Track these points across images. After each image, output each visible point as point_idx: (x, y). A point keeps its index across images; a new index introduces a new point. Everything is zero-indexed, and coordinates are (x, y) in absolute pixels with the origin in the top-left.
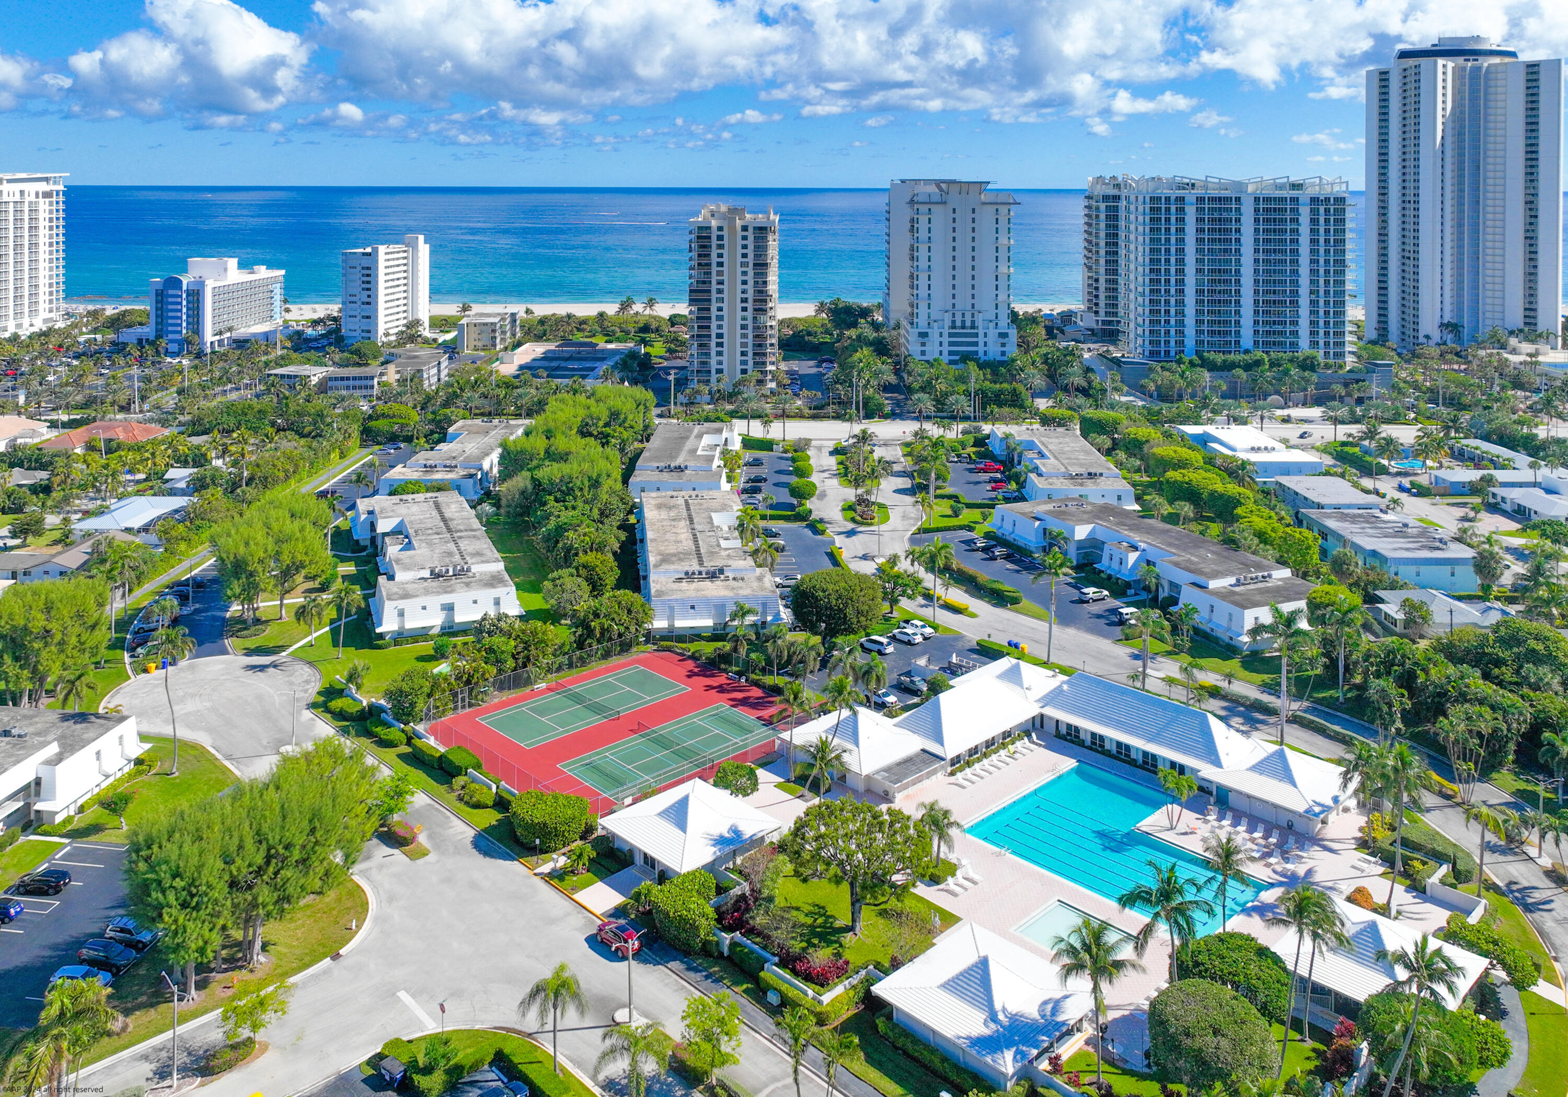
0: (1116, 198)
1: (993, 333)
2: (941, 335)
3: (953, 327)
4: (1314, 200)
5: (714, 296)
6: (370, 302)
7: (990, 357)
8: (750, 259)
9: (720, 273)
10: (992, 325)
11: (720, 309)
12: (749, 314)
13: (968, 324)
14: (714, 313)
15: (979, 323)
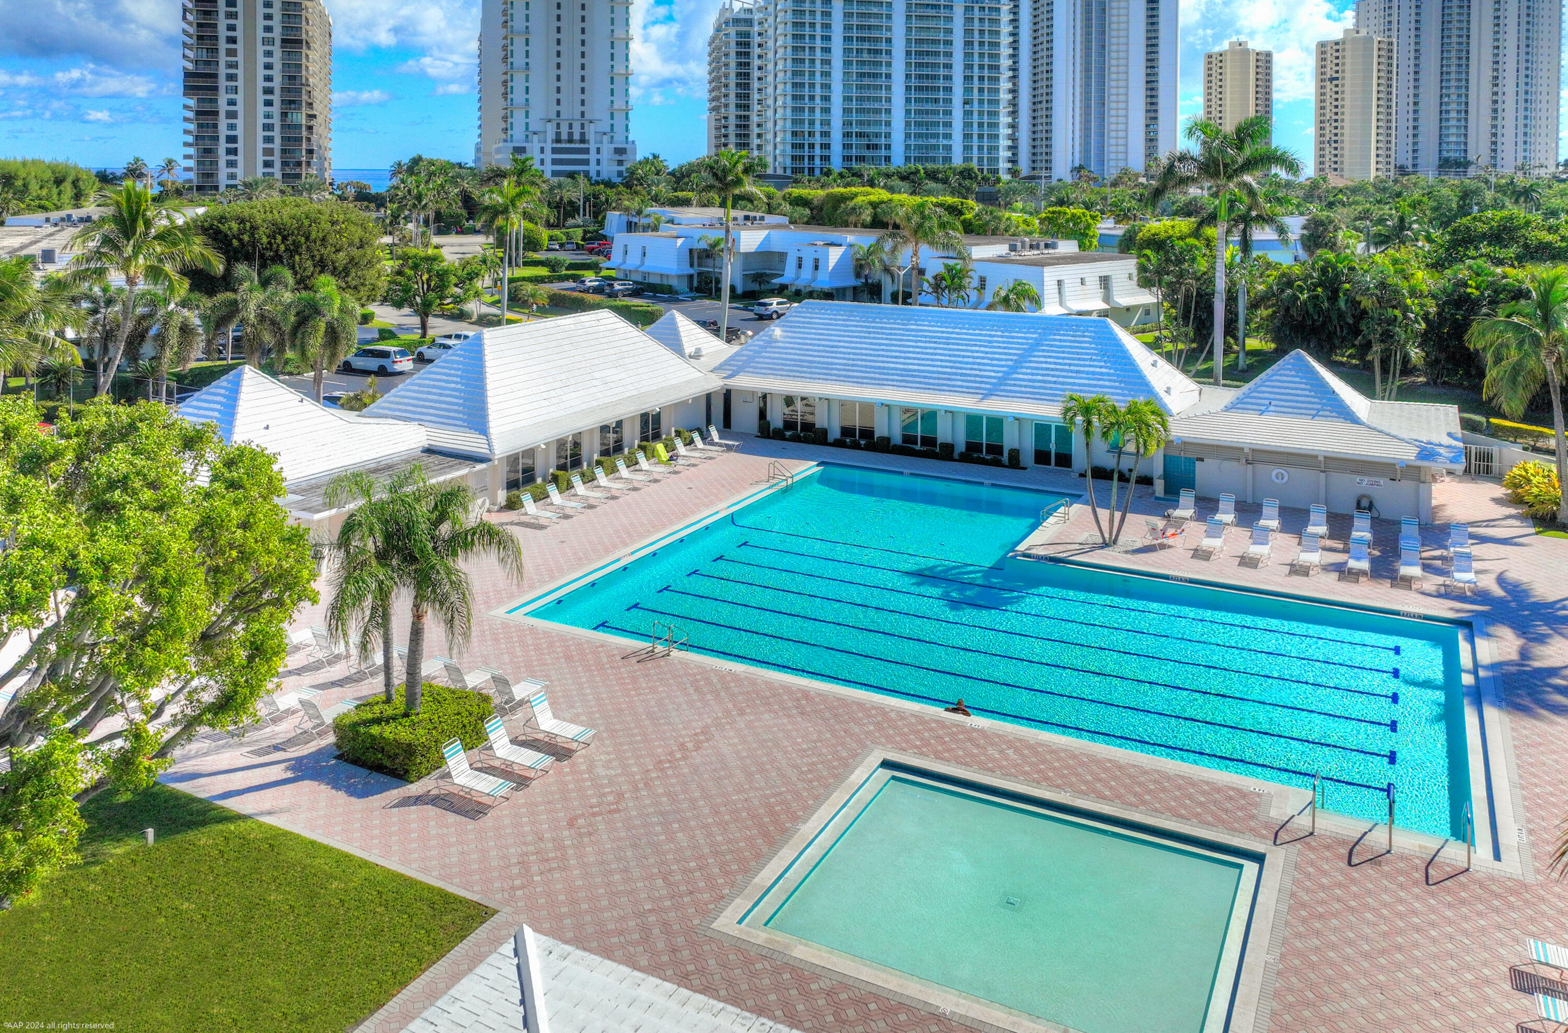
0: (748, 23)
1: (607, 149)
2: (542, 150)
3: (558, 140)
5: (223, 83)
7: (605, 176)
8: (277, 34)
9: (231, 53)
10: (606, 139)
11: (232, 103)
12: (276, 110)
13: (577, 136)
14: (223, 106)
15: (591, 136)
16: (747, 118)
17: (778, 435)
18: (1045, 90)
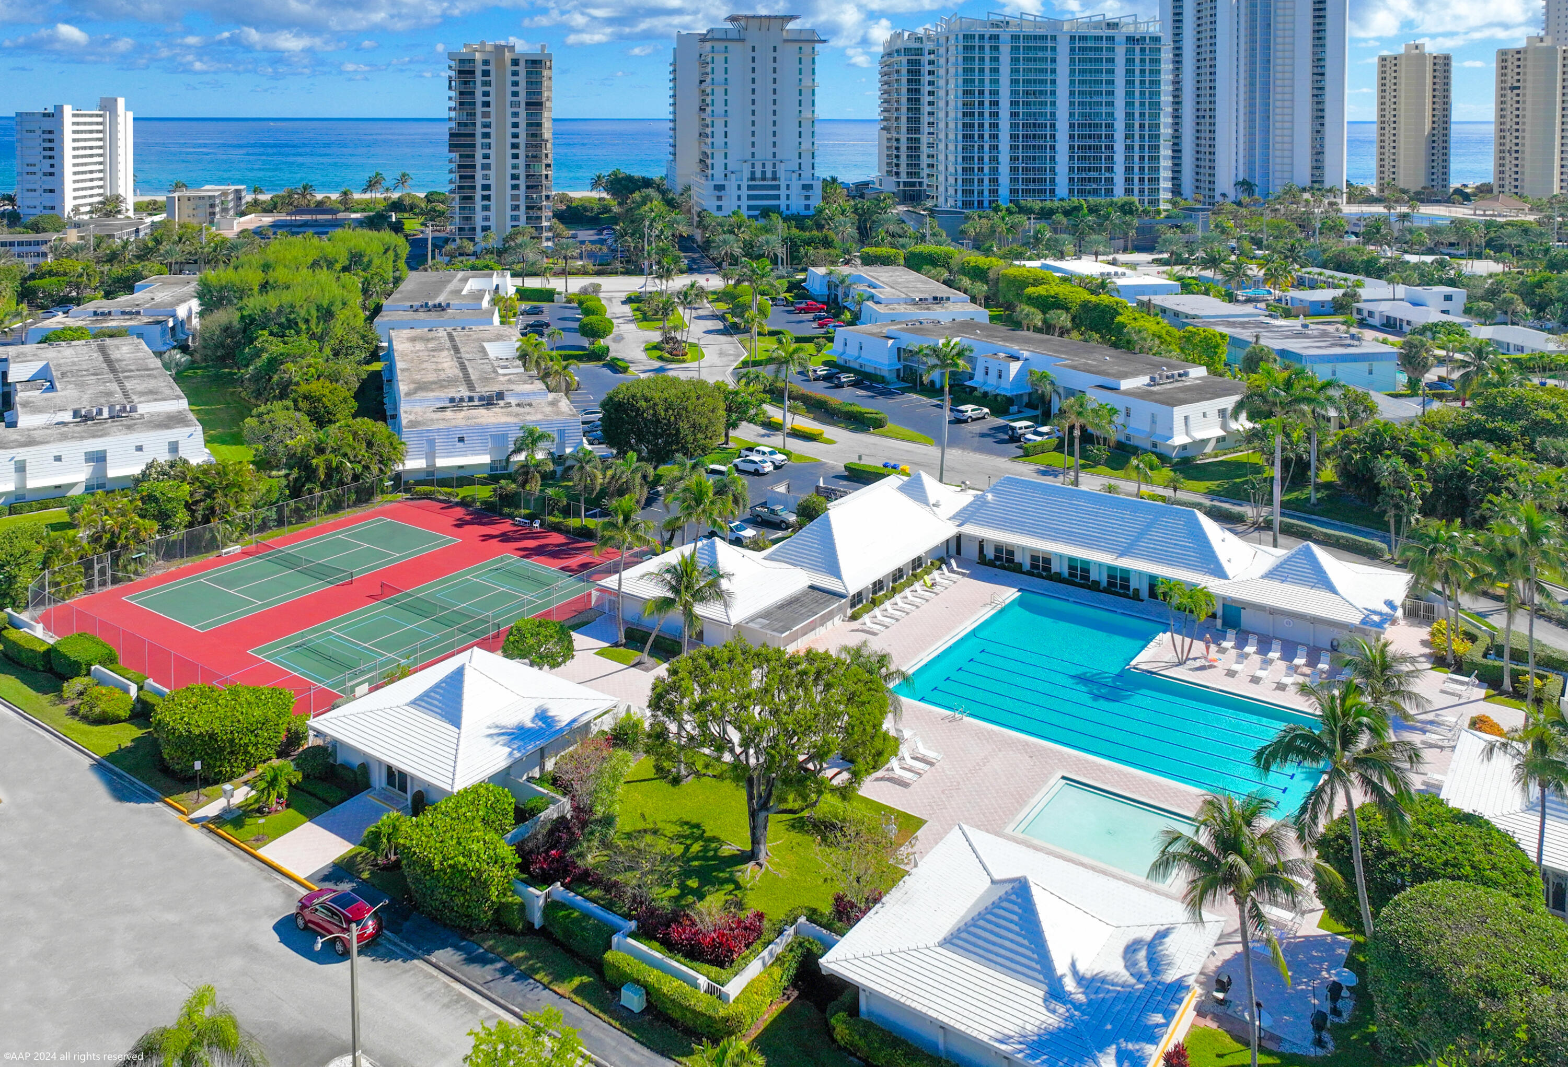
0: (919, 52)
1: (796, 186)
2: (739, 187)
3: (753, 178)
4: (1130, 39)
5: (479, 140)
6: (54, 171)
7: (794, 210)
8: (522, 98)
9: (486, 115)
10: (795, 176)
11: (486, 157)
12: (521, 161)
13: (769, 175)
14: (479, 161)
15: (781, 174)
16: (917, 140)
17: (991, 564)
18: (1208, 106)
